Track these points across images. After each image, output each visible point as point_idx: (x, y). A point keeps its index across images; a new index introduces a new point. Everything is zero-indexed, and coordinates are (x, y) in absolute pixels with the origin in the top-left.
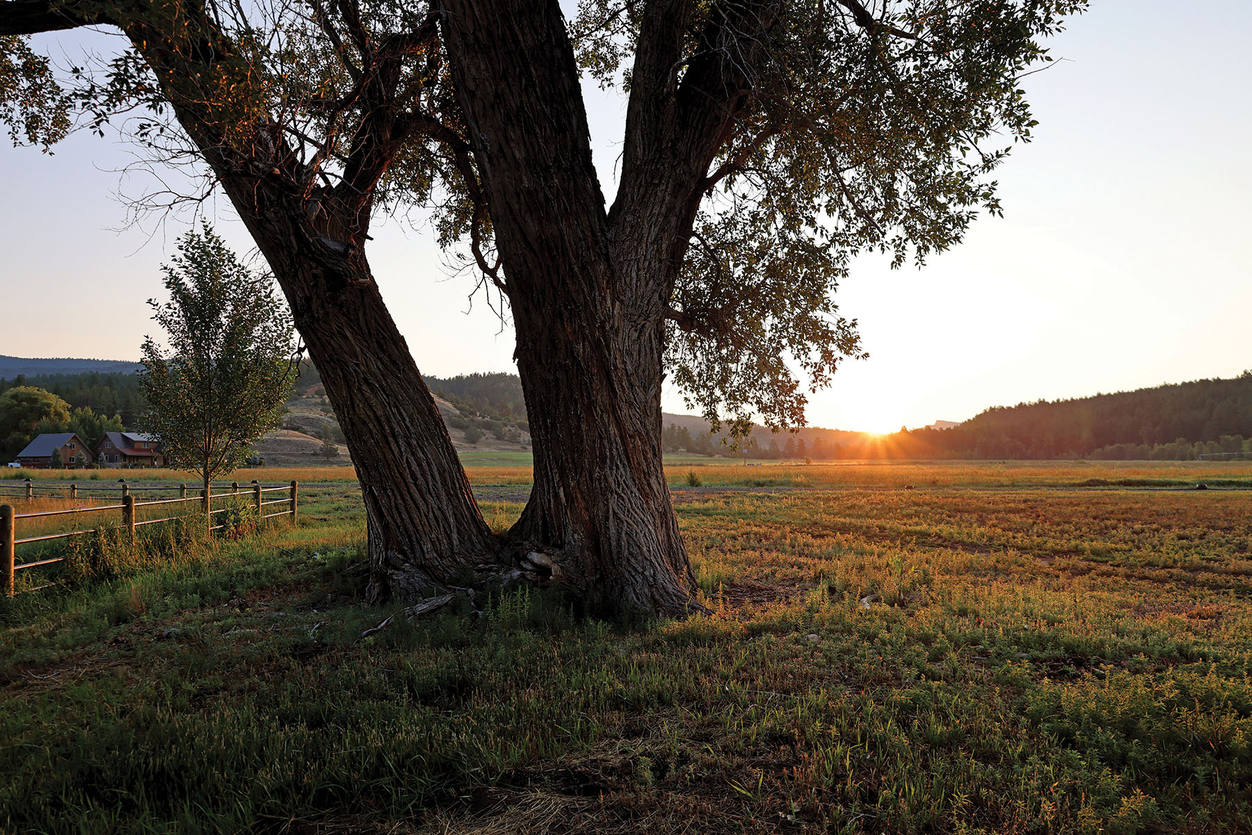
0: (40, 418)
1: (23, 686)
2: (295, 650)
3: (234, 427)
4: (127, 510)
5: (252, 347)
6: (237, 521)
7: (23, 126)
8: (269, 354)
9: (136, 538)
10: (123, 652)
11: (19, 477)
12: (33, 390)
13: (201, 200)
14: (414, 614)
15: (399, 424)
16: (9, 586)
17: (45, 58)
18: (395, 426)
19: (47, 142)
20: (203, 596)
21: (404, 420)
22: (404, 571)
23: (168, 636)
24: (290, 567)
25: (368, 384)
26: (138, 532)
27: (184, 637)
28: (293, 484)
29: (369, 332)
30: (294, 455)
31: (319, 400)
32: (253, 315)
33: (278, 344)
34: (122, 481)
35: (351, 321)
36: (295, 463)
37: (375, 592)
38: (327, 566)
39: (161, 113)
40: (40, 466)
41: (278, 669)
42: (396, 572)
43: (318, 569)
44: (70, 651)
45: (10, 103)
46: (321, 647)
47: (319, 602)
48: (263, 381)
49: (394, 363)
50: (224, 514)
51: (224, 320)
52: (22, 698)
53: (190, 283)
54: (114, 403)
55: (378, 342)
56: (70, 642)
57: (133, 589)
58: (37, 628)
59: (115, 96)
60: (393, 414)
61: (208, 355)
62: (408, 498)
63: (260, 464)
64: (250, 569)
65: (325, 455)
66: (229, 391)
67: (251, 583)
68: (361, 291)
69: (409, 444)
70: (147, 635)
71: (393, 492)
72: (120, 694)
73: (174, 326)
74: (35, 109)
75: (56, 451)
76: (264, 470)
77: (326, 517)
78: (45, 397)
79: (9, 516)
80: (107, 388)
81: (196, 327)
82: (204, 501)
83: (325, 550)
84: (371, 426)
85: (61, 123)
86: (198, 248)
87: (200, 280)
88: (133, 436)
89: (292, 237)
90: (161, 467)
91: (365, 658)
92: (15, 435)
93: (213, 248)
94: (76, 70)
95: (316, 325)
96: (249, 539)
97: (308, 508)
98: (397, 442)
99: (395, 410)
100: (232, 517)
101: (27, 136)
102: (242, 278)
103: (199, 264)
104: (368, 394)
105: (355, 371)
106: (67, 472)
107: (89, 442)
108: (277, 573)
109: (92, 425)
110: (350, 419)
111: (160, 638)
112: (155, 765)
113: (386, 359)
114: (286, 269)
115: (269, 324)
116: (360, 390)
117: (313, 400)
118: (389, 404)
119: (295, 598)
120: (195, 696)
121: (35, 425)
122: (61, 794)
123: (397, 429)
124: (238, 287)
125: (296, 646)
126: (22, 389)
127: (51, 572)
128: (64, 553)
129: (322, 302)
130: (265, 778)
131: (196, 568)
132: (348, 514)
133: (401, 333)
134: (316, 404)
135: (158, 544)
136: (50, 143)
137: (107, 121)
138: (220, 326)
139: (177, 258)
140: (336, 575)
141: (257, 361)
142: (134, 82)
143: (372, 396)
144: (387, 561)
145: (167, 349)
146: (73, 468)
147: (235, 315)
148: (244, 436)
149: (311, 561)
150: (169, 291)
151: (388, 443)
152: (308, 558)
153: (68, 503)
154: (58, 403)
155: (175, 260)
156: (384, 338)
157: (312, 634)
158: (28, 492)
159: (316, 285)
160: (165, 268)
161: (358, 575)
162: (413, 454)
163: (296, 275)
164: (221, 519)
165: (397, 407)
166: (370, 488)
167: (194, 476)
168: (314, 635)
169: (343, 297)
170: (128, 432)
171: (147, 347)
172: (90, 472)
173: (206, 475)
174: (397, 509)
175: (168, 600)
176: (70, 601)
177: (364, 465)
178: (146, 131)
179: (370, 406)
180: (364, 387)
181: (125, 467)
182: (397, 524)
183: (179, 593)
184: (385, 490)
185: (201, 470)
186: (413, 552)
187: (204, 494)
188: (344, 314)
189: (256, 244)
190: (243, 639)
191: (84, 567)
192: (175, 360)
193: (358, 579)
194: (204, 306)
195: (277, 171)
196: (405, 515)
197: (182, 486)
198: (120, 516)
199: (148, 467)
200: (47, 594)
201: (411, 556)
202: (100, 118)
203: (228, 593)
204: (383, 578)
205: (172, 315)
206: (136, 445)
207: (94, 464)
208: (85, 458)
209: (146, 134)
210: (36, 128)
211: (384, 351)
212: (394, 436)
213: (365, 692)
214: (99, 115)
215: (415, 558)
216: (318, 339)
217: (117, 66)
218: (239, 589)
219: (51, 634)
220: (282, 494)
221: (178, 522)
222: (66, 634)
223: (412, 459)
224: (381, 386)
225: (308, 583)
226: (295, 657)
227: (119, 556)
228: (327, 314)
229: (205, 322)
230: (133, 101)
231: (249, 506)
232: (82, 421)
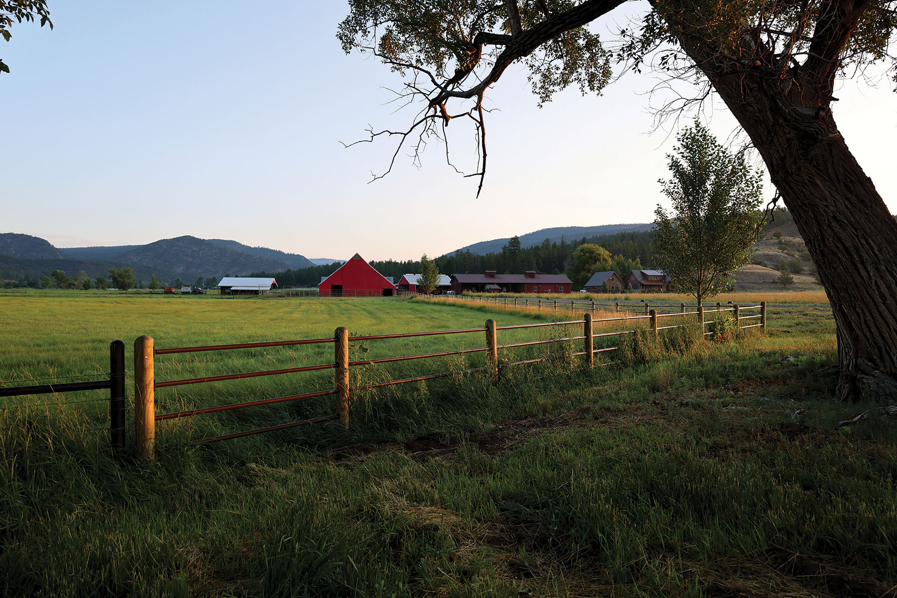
0: (595, 263)
1: (606, 422)
2: (782, 427)
3: (718, 263)
4: (653, 319)
5: (730, 204)
6: (722, 329)
7: (586, 82)
8: (743, 209)
9: (658, 337)
10: (660, 410)
11: (587, 298)
12: (591, 246)
13: (702, 99)
14: (887, 413)
15: (867, 253)
16: (591, 362)
17: (597, 35)
18: (864, 254)
19: (599, 88)
20: (706, 380)
21: (872, 249)
22: (874, 376)
23: (687, 404)
24: (769, 365)
25: (837, 221)
26: (659, 334)
27: (696, 406)
28: (763, 304)
29: (837, 178)
30: (758, 283)
31: (776, 241)
32: (729, 180)
33: (749, 200)
34: (643, 301)
35: (821, 171)
36: (759, 289)
37: (845, 392)
38: (799, 366)
39: (676, 43)
40: (597, 292)
41: (769, 440)
42: (866, 377)
43: (792, 369)
44: (629, 405)
45: (579, 70)
46: (803, 429)
47: (795, 393)
48: (738, 227)
49: (862, 201)
50: (714, 325)
51: (709, 187)
52: (606, 429)
53: (685, 164)
54: (636, 251)
55: (846, 186)
56: (628, 400)
57: (661, 370)
58: (608, 388)
59: (646, 42)
60: (862, 244)
61: (698, 213)
62: (877, 314)
63: (732, 290)
64: (738, 364)
65: (782, 283)
66: (714, 238)
67: (740, 374)
68: (830, 145)
69: (877, 269)
70: (673, 402)
71: (862, 310)
72: (663, 437)
73: (675, 195)
74: (593, 70)
75: (604, 282)
76: (736, 294)
77: (789, 329)
78: (598, 250)
79: (590, 320)
80: (631, 242)
81: (690, 195)
82: (700, 315)
83: (797, 355)
84: (840, 255)
85: (607, 73)
86: (690, 139)
87: (692, 162)
88: (648, 272)
89: (769, 113)
90: (665, 292)
91: (845, 444)
92: (583, 273)
93: (701, 136)
94: (623, 32)
95: (790, 178)
96: (732, 344)
97: (774, 322)
98: (866, 268)
99: (863, 241)
100: (719, 327)
101: (589, 87)
102: (721, 154)
103: (691, 150)
104: (837, 229)
105: (825, 211)
106: (612, 296)
107: (622, 277)
108: (759, 369)
109: (623, 266)
110: (821, 251)
111: (682, 404)
112: (692, 488)
113: (854, 199)
114: (764, 138)
115: (743, 185)
116: (830, 226)
117: (772, 241)
118: (857, 236)
119: (775, 389)
120: (711, 448)
121: (593, 267)
122: (637, 492)
123: (866, 257)
124: (718, 161)
125: (782, 425)
126: (586, 245)
127: (612, 355)
128: (618, 344)
129: (795, 159)
130: (772, 517)
131: (699, 360)
132: (808, 328)
133: (868, 175)
134: (774, 244)
135: (671, 342)
136: (601, 88)
137: (642, 61)
138: (707, 191)
139: (676, 147)
140: (808, 374)
141: (734, 214)
142: (657, 28)
143: (841, 231)
144: (856, 367)
145: (671, 213)
146: (614, 293)
147: (716, 182)
148: (725, 269)
149: (786, 362)
150: (672, 172)
151: (857, 270)
152: (783, 360)
153: (615, 314)
154: (604, 253)
155: (675, 149)
156: (851, 181)
157: (794, 416)
158: (593, 307)
159: (789, 147)
160: (669, 156)
161: (828, 376)
162: (882, 277)
163: (772, 142)
164: (711, 328)
165: (865, 238)
166: (840, 306)
167: (691, 297)
168: (796, 418)
169: (813, 153)
170: (644, 269)
171: (658, 212)
172: (624, 296)
173: (699, 297)
174: (867, 325)
175: (683, 379)
176: (623, 374)
177: (834, 288)
178: (666, 60)
179: (840, 240)
180: (834, 224)
181: (643, 292)
182: (866, 336)
183: (691, 376)
184: (855, 308)
185: (696, 295)
186: (882, 360)
187: (699, 310)
188: (814, 166)
189: (739, 124)
190: (739, 413)
191: (629, 354)
192: (678, 219)
193: (828, 379)
194: (695, 178)
195: (759, 63)
196: (874, 330)
197: (682, 304)
198: (648, 323)
199: (657, 292)
200: (611, 368)
201: (881, 364)
202: (639, 60)
203: (724, 380)
204: (853, 380)
205: (674, 188)
206: (649, 278)
207: (625, 290)
208: (620, 287)
209: (666, 63)
210: (593, 81)
211: (851, 192)
212: (863, 263)
213: (849, 470)
214: (636, 59)
215: (885, 366)
216: (792, 189)
217: (647, 21)
218: (732, 377)
219: (617, 393)
220: (751, 312)
221: (684, 328)
222: (624, 394)
223: (880, 282)
224: (850, 222)
225: (784, 379)
226: (783, 433)
227: (649, 349)
228: (799, 168)
229: (696, 189)
230: (658, 41)
231: (731, 319)
232: (618, 263)
